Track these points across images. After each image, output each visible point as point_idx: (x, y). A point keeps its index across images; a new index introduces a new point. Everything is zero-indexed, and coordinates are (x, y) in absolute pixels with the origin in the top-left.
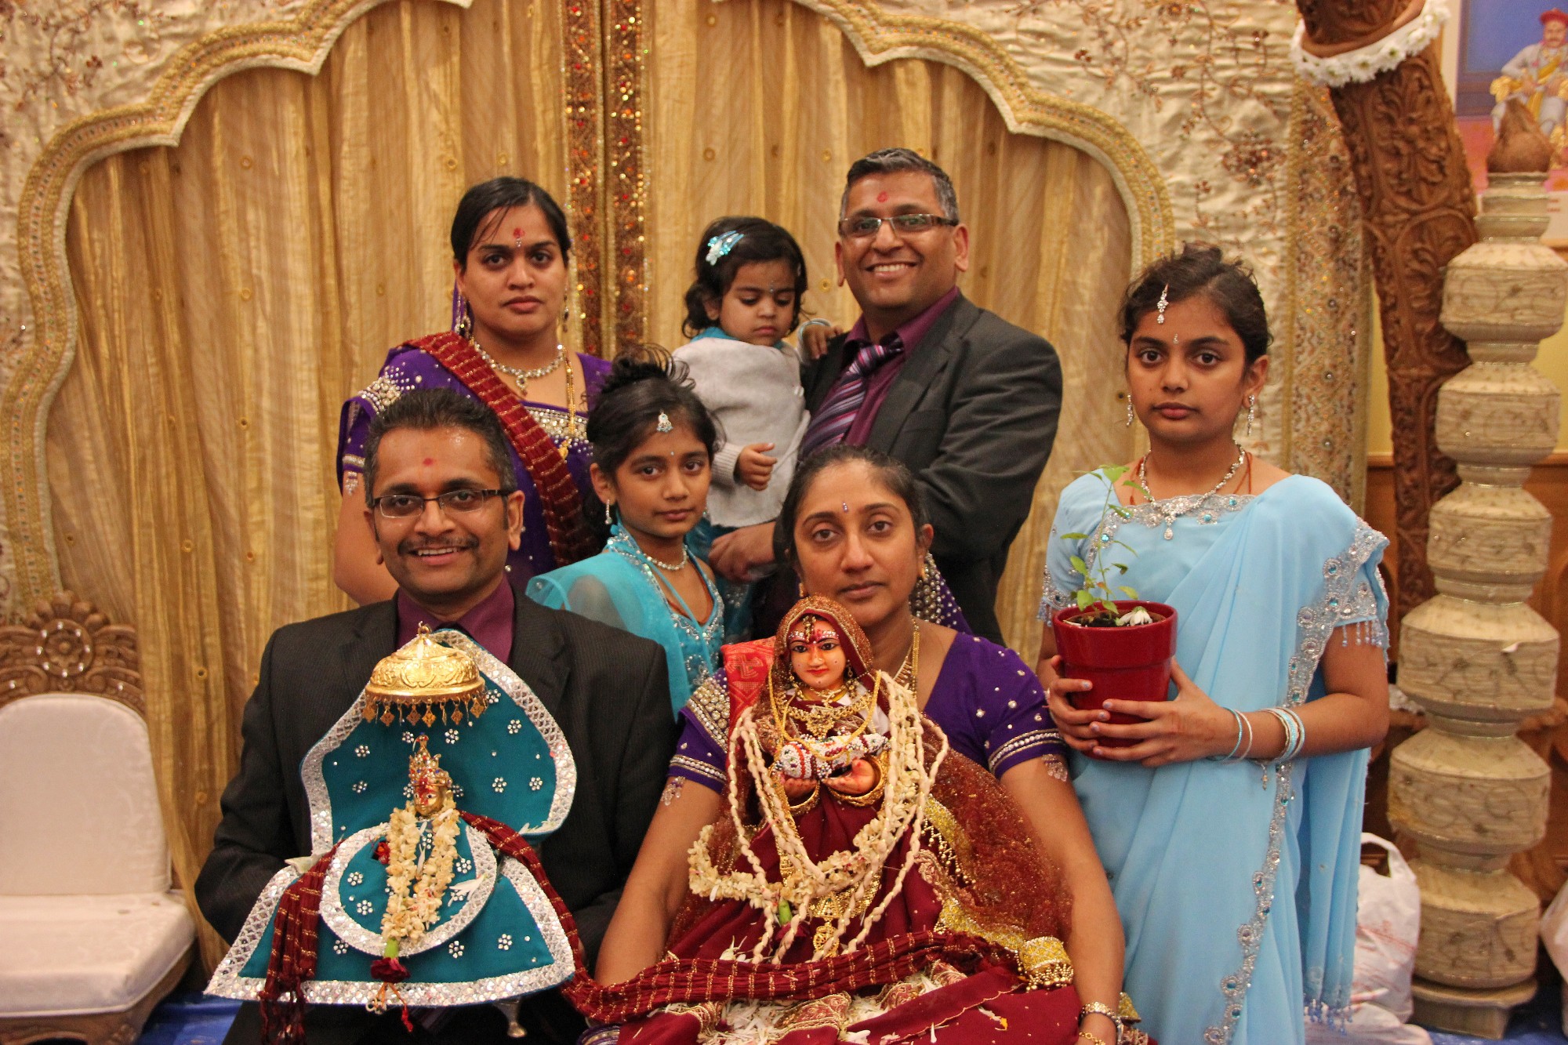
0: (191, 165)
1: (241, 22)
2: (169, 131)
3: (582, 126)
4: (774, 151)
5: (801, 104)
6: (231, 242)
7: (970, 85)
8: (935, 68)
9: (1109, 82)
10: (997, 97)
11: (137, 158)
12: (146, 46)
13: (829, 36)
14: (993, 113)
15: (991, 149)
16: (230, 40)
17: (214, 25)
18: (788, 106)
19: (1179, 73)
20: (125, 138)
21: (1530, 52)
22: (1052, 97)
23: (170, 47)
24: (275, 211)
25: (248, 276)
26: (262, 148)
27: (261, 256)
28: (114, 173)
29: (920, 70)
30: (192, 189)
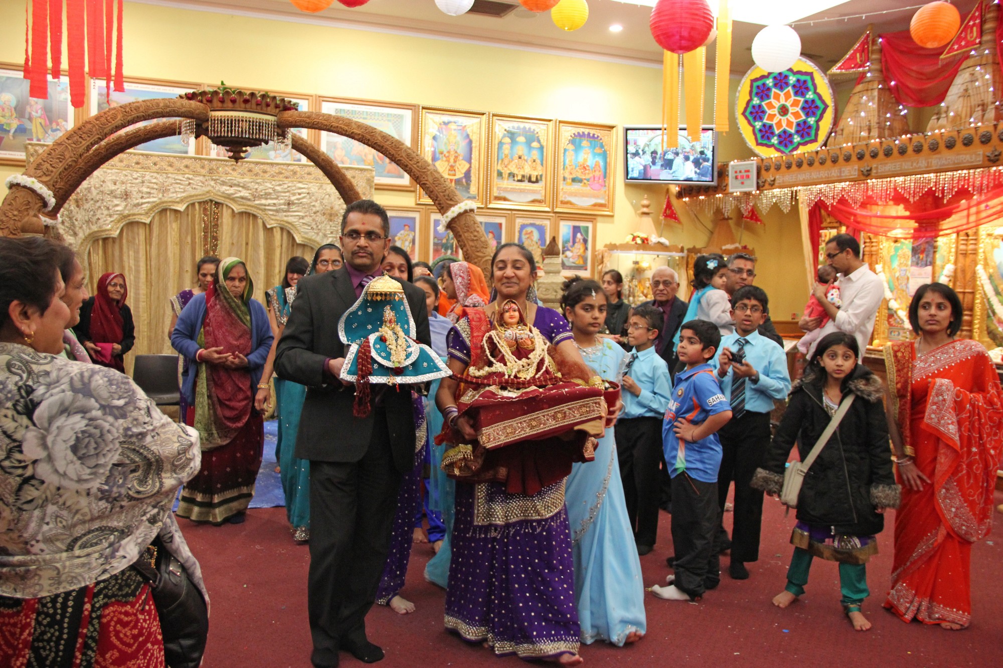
0: (118, 241)
1: (132, 212)
2: (115, 234)
3: (206, 237)
4: (247, 244)
5: (253, 234)
6: (125, 258)
7: (289, 232)
8: (282, 229)
9: (318, 234)
10: (295, 236)
11: (105, 240)
12: (110, 216)
13: (260, 222)
14: (293, 239)
15: (293, 246)
16: (129, 215)
17: (127, 212)
18: (250, 235)
19: (332, 233)
20: (104, 235)
21: (402, 232)
22: (306, 236)
23: (116, 216)
24: (137, 252)
25: (129, 266)
26: (134, 239)
27: (132, 262)
28: (101, 242)
29: (279, 229)
30: (117, 247)
